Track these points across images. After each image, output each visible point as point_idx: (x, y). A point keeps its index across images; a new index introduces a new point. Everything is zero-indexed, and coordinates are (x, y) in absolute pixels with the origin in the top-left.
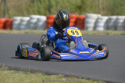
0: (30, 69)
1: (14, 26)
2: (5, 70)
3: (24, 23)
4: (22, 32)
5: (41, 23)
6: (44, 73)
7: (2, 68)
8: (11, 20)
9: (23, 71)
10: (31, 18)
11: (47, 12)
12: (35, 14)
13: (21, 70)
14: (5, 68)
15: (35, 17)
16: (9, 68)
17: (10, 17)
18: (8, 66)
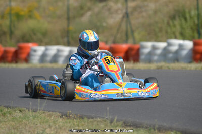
0: (157, 126)
1: (142, 57)
2: (117, 126)
3: (158, 52)
4: (153, 66)
5: (184, 53)
6: (179, 131)
7: (112, 124)
8: (137, 46)
9: (146, 128)
10: (169, 45)
11: (196, 35)
12: (176, 38)
13: (143, 127)
14: (118, 123)
15: (176, 43)
16: (124, 123)
17: (135, 43)
18: (122, 120)
